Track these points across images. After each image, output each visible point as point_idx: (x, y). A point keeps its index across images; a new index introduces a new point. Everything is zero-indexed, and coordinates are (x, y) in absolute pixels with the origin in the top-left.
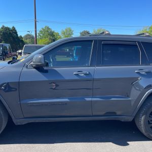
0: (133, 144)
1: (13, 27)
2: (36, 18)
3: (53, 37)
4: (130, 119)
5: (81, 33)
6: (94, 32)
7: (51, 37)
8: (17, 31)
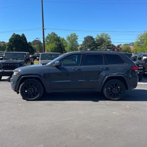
0: (101, 102)
1: (23, 34)
2: (43, 27)
3: (59, 42)
4: (100, 90)
5: (85, 38)
6: (98, 36)
7: (57, 42)
8: (26, 38)
